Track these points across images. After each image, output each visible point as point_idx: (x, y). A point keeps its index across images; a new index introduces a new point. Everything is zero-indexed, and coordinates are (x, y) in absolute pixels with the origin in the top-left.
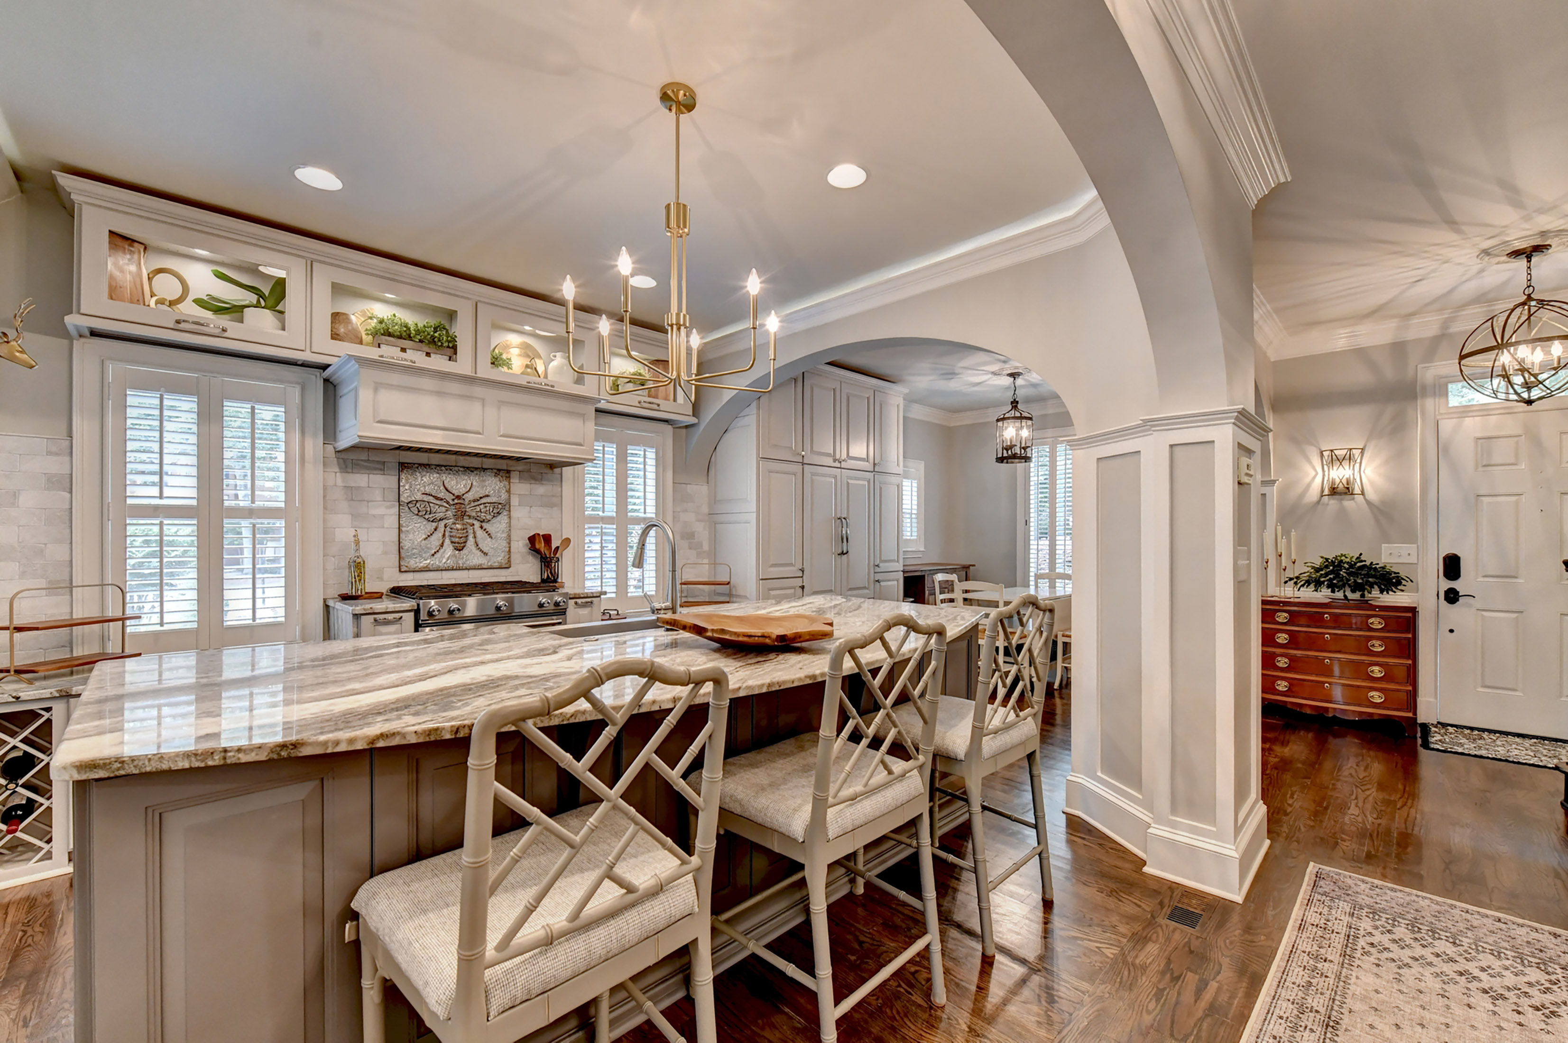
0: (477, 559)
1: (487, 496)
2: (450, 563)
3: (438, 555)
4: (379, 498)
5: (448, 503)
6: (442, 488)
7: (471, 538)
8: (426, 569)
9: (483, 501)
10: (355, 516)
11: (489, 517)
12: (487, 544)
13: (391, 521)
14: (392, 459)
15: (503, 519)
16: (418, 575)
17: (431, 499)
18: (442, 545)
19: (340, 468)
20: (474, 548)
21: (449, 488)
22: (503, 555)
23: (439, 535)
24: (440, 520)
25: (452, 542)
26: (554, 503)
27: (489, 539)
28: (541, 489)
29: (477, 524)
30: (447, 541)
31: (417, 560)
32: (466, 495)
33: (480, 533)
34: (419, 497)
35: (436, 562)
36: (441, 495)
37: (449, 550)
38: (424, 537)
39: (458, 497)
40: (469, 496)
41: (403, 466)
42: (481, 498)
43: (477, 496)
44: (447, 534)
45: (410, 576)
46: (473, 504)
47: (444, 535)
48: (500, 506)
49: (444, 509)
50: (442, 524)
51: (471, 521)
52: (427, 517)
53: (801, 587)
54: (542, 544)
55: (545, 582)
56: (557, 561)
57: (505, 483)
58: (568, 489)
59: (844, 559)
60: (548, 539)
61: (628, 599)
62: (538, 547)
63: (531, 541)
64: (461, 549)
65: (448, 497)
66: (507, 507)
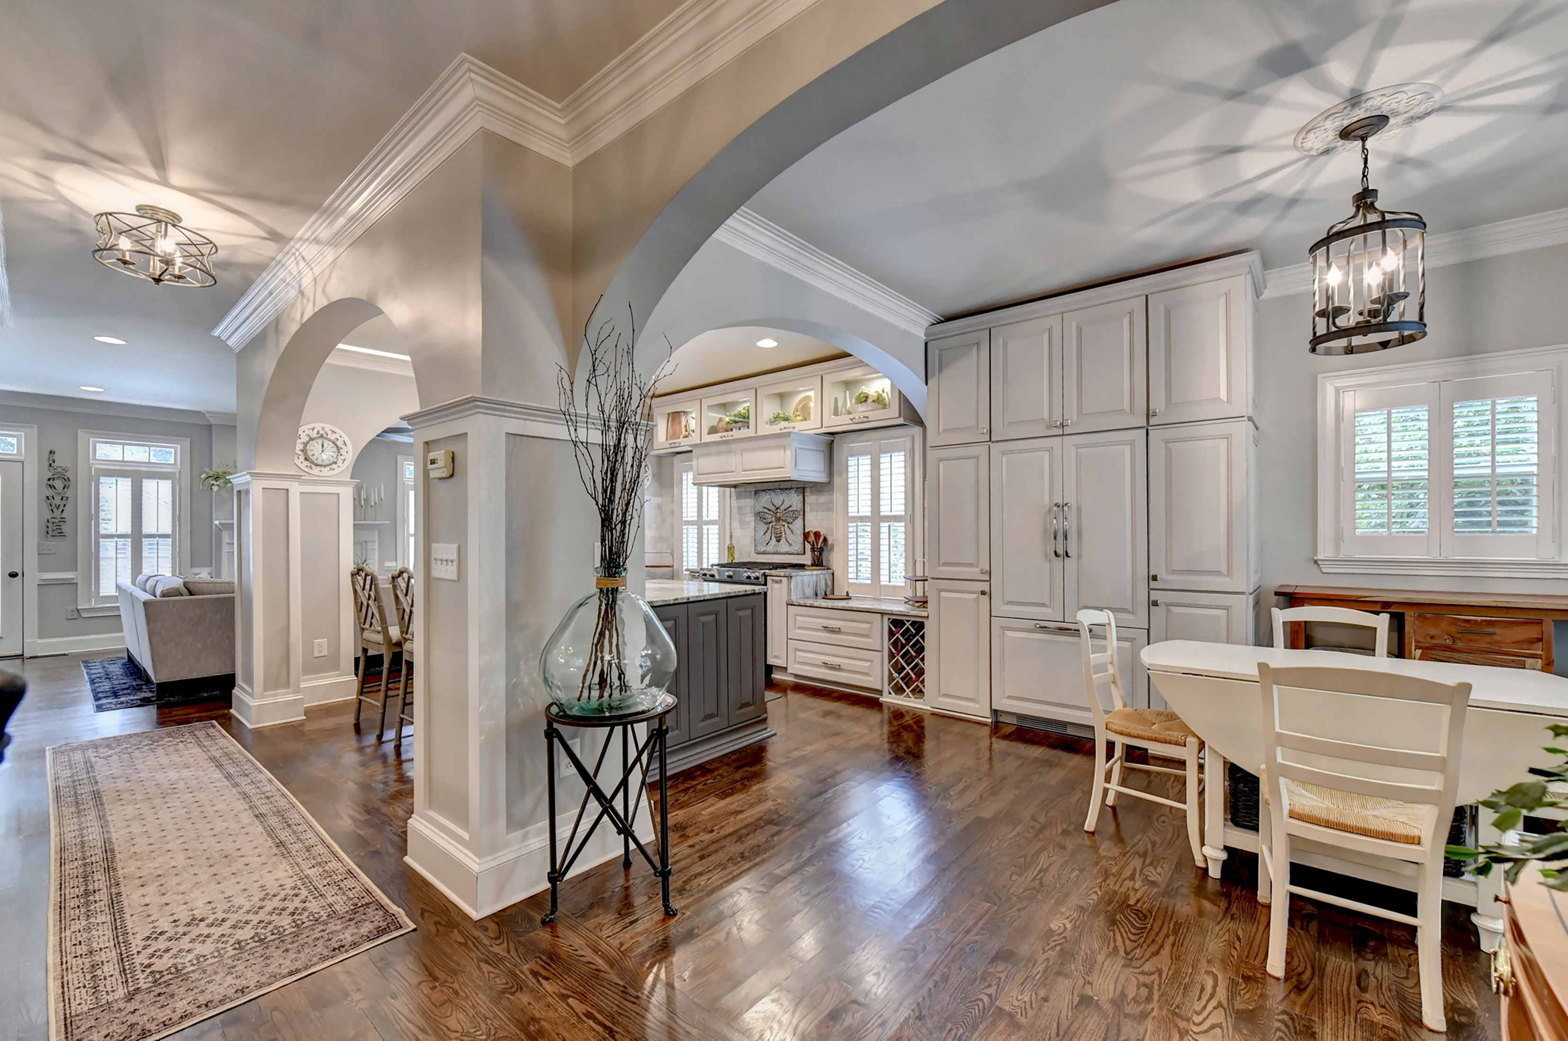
1: (791, 506)
2: (775, 550)
3: (769, 544)
4: (749, 512)
5: (773, 511)
6: (771, 503)
7: (783, 534)
8: (764, 553)
9: (790, 509)
10: (742, 522)
11: (791, 520)
12: (790, 537)
13: (752, 525)
14: (753, 489)
15: (800, 521)
16: (764, 556)
17: (766, 511)
18: (771, 538)
19: (736, 498)
21: (775, 503)
22: (799, 545)
23: (769, 532)
24: (769, 523)
25: (775, 537)
26: (828, 508)
28: (823, 499)
29: (786, 525)
30: (773, 536)
32: (781, 506)
33: (788, 531)
34: (762, 510)
35: (770, 548)
36: (770, 508)
38: (763, 533)
40: (782, 508)
41: (756, 493)
42: (788, 508)
43: (787, 506)
44: (773, 531)
45: (760, 556)
46: (784, 512)
47: (771, 532)
48: (796, 512)
49: (771, 516)
50: (770, 526)
51: (784, 523)
52: (764, 521)
53: (983, 593)
54: (812, 538)
55: (812, 565)
56: (821, 550)
57: (801, 497)
58: (837, 497)
59: (1071, 563)
60: (817, 535)
61: (881, 586)
62: (810, 540)
63: (806, 536)
64: (778, 541)
65: (773, 509)
66: (802, 513)
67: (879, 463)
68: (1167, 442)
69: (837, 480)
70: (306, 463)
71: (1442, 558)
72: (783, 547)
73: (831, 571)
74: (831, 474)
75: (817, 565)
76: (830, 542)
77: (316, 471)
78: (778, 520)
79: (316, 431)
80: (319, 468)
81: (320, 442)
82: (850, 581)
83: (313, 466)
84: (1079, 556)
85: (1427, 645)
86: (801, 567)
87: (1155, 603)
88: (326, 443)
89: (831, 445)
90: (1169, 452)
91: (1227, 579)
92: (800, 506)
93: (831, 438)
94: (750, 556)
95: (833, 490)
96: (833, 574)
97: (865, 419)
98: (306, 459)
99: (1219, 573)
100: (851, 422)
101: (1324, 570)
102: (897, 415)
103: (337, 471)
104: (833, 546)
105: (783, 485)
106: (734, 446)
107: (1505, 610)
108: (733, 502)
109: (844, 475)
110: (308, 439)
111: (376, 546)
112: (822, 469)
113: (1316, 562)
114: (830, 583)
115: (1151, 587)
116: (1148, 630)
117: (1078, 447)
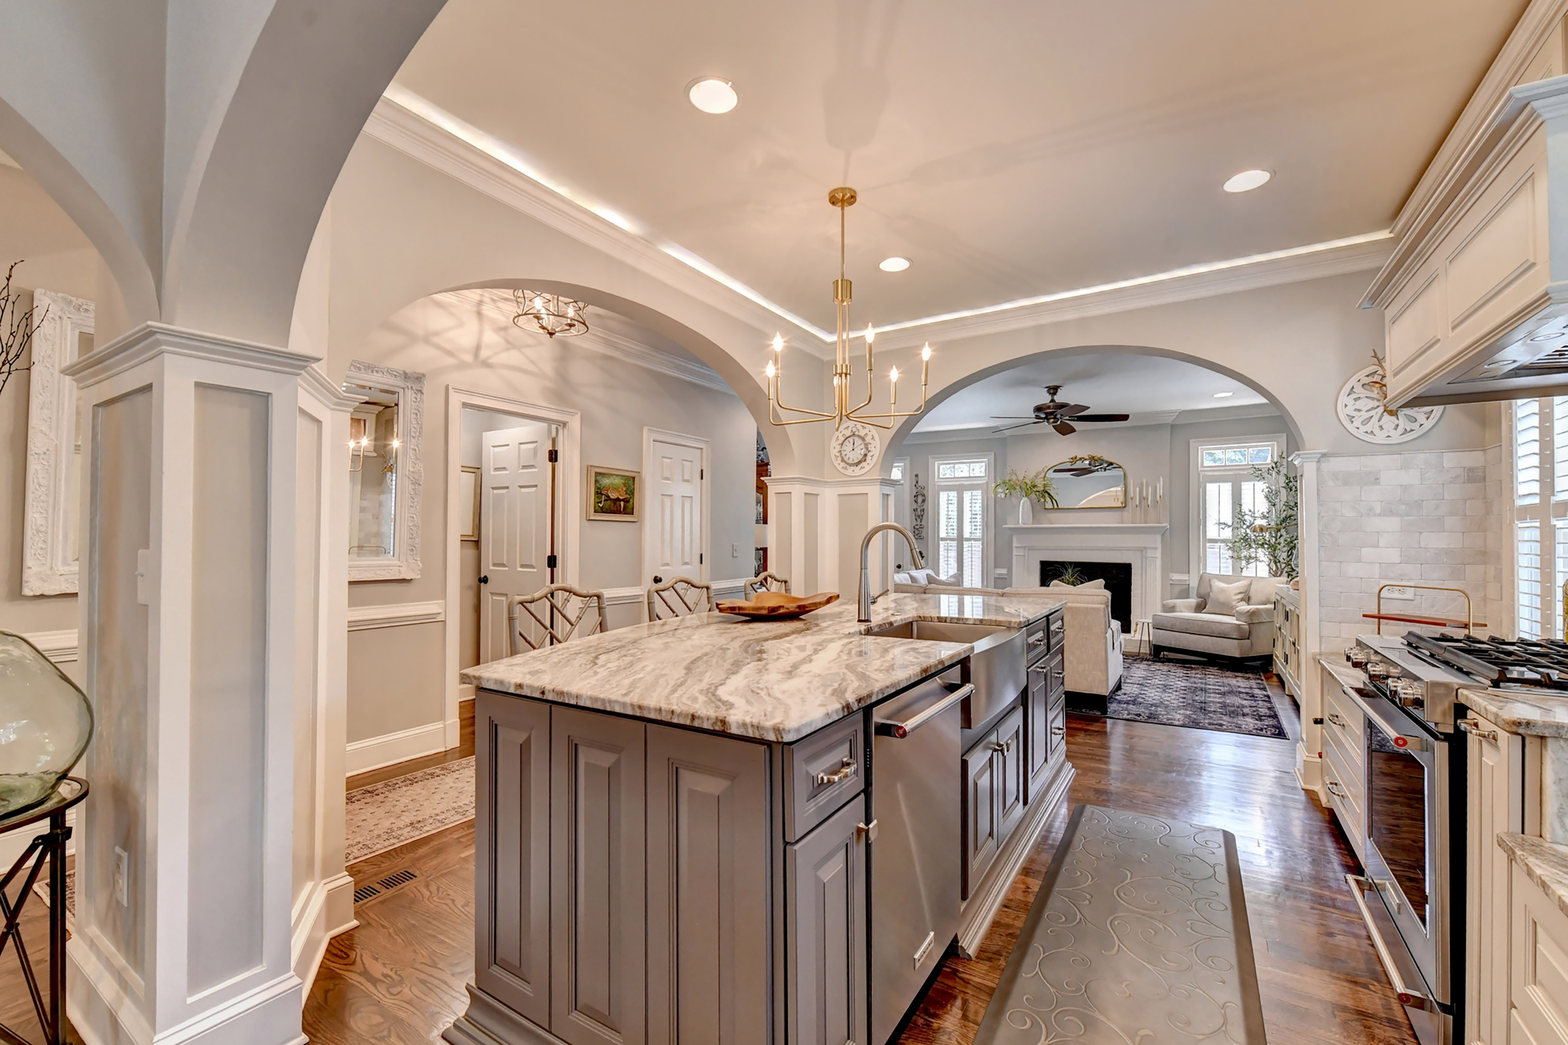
70: (843, 464)
77: (850, 471)
79: (850, 429)
80: (852, 468)
81: (851, 439)
83: (848, 466)
88: (856, 439)
98: (843, 460)
103: (867, 468)
110: (843, 439)
111: (1158, 554)
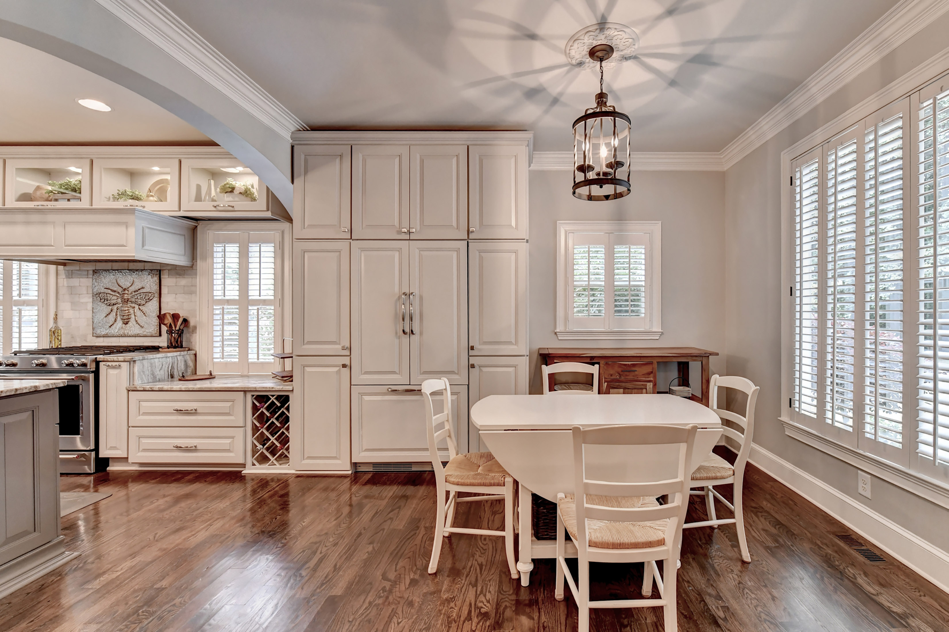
0: (136, 330)
1: (143, 288)
2: (121, 332)
3: (113, 327)
4: (85, 292)
5: (118, 293)
6: (116, 284)
7: (133, 316)
8: (106, 336)
9: (142, 291)
10: (73, 303)
11: (143, 302)
12: (142, 319)
13: (90, 306)
14: (91, 267)
15: (154, 303)
16: (106, 339)
17: (109, 291)
18: (115, 321)
19: (66, 276)
20: (135, 323)
21: (121, 284)
22: (153, 328)
23: (113, 314)
24: (113, 305)
25: (122, 319)
26: (191, 291)
27: (144, 317)
28: (183, 281)
29: (137, 307)
30: (119, 318)
31: (102, 330)
32: (130, 288)
33: (138, 313)
34: (103, 290)
35: (114, 331)
36: (115, 289)
37: (119, 323)
38: (105, 315)
39: (125, 290)
40: (132, 289)
41: (95, 272)
42: (139, 289)
43: (137, 288)
44: (118, 313)
45: (102, 339)
46: (134, 294)
47: (116, 315)
48: (150, 295)
49: (115, 298)
50: (115, 307)
51: (133, 305)
52: (106, 302)
53: (344, 366)
54: (169, 320)
55: (168, 347)
56: (180, 333)
57: (156, 279)
58: (201, 281)
59: (415, 338)
60: (175, 317)
61: (249, 364)
62: (166, 322)
63: (161, 318)
64: (126, 323)
65: (120, 290)
66: (157, 295)
67: (248, 252)
68: (480, 252)
69: (200, 264)
71: (609, 330)
72: (132, 328)
73: (193, 352)
74: (193, 257)
75: (175, 347)
76: (192, 323)
78: (126, 301)
82: (215, 360)
84: (421, 333)
85: (609, 380)
86: (155, 349)
87: (473, 366)
89: (194, 229)
90: (481, 259)
91: (515, 347)
92: (155, 288)
93: (192, 223)
94: (86, 340)
95: (196, 274)
96: (195, 355)
97: (231, 209)
99: (510, 343)
100: (214, 209)
101: (560, 338)
102: (265, 209)
104: (195, 328)
105: (132, 266)
106: (51, 217)
107: (639, 358)
108: (60, 281)
109: (209, 260)
112: (183, 252)
113: (556, 333)
114: (191, 364)
115: (470, 354)
116: (468, 385)
117: (421, 250)
